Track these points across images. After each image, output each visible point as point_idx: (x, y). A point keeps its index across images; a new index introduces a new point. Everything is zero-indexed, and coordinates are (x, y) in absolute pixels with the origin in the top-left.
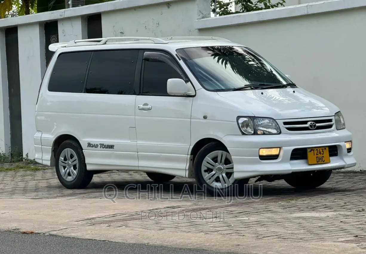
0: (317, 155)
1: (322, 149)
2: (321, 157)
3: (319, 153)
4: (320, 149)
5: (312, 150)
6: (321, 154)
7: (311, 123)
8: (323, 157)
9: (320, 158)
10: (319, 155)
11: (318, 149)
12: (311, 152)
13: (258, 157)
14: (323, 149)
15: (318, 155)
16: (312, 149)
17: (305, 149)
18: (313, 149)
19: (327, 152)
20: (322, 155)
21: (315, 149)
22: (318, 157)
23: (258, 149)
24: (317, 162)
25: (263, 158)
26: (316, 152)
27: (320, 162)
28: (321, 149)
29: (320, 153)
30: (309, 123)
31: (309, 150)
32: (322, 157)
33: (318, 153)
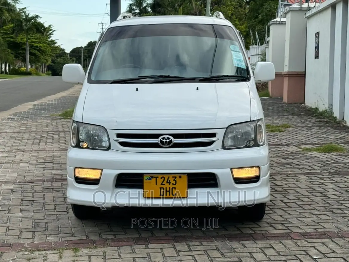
0: (162, 184)
1: (173, 177)
2: (170, 188)
3: (167, 182)
4: (169, 177)
5: (152, 177)
6: (170, 185)
7: (163, 138)
8: (174, 189)
9: (168, 190)
10: (167, 186)
11: (166, 177)
12: (150, 181)
14: (176, 177)
15: (164, 184)
16: (152, 176)
18: (154, 176)
20: (171, 186)
21: (160, 176)
22: (163, 188)
26: (160, 181)
27: (166, 195)
28: (171, 176)
29: (170, 183)
30: (161, 138)
31: (146, 177)
32: (173, 188)
33: (165, 182)
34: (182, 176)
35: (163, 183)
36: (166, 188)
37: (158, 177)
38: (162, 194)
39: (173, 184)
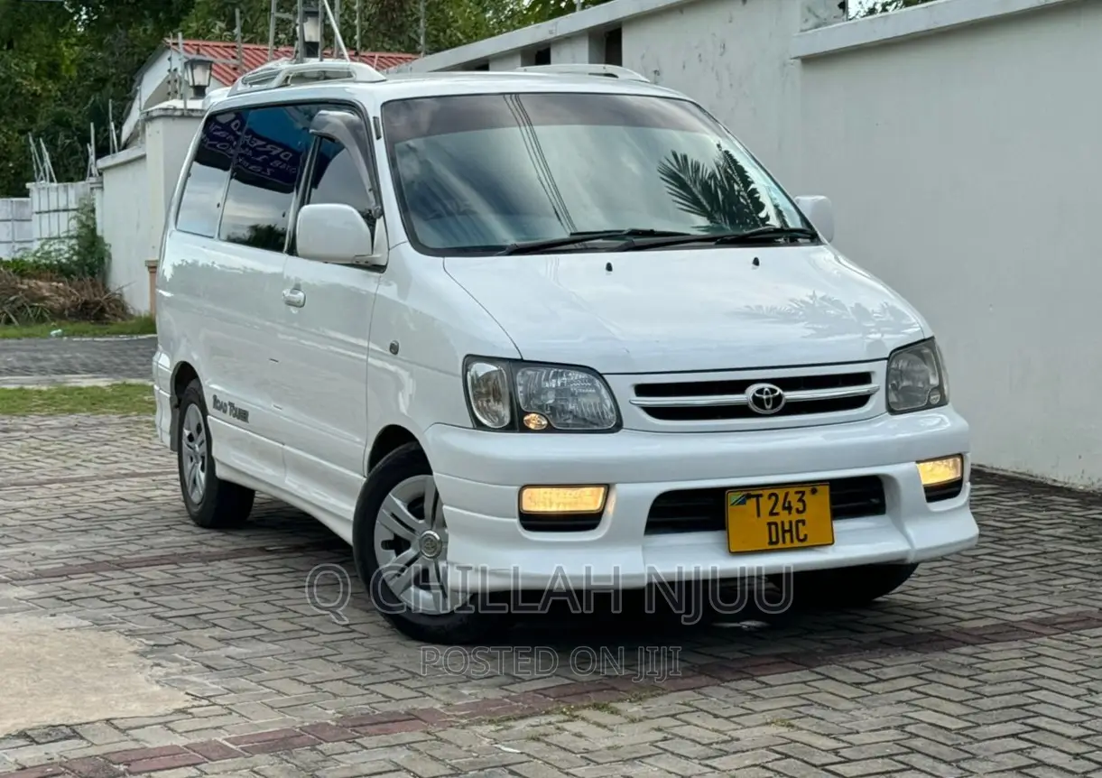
0: (772, 513)
1: (797, 493)
2: (791, 523)
3: (784, 508)
4: (787, 494)
5: (749, 496)
6: (790, 513)
7: (760, 391)
8: (800, 525)
9: (787, 527)
10: (784, 517)
11: (781, 493)
12: (741, 506)
13: (515, 518)
14: (803, 493)
15: (777, 514)
16: (750, 492)
17: (719, 494)
18: (752, 493)
19: (820, 503)
20: (795, 517)
21: (766, 493)
22: (776, 524)
23: (516, 488)
24: (771, 543)
25: (534, 522)
26: (766, 504)
27: (784, 541)
28: (792, 491)
29: (789, 508)
30: (752, 390)
31: (733, 498)
32: (798, 522)
33: (778, 509)
34: (818, 488)
35: (774, 511)
36: (783, 523)
37: (761, 495)
38: (774, 539)
39: (798, 511)
